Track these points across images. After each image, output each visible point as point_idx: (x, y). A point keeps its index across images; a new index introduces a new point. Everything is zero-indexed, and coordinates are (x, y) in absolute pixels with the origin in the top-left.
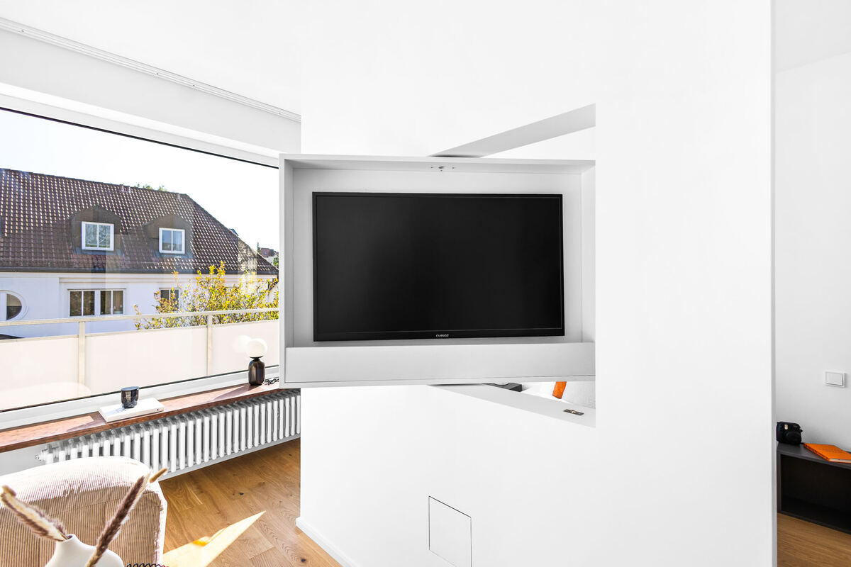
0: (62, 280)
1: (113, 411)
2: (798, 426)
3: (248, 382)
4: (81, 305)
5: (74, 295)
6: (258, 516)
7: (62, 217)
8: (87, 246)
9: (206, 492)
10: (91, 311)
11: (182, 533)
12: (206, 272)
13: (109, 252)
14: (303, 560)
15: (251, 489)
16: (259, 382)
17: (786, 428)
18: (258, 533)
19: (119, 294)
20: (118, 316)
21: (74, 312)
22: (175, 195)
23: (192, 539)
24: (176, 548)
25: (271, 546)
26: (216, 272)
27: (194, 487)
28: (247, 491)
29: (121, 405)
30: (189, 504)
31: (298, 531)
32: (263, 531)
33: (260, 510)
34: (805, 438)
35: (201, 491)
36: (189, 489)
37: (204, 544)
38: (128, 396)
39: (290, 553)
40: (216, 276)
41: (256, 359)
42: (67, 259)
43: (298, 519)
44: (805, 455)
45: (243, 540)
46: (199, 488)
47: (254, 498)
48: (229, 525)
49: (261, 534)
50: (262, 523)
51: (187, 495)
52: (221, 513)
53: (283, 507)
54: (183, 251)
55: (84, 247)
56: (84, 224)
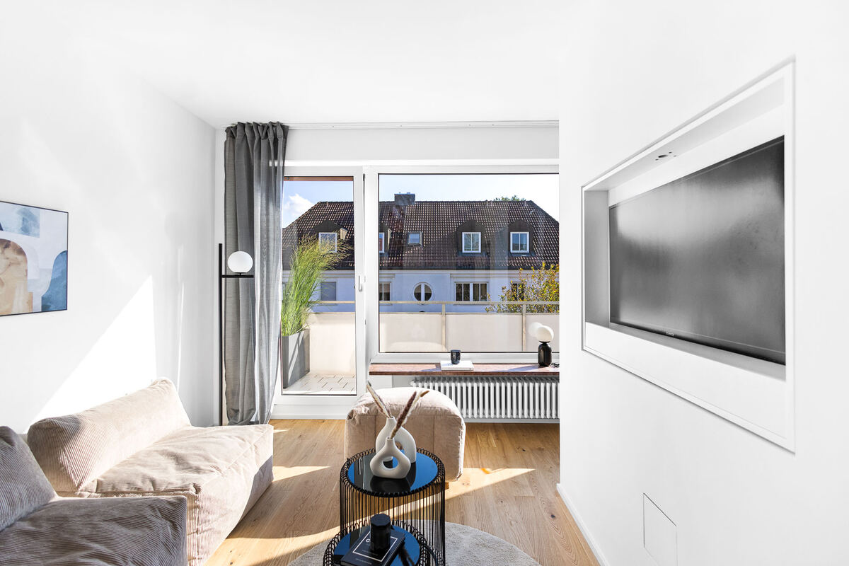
0: (453, 276)
1: (446, 364)
3: (537, 362)
4: (462, 293)
5: (458, 287)
6: (530, 470)
7: (452, 231)
8: (465, 250)
9: (501, 440)
10: (467, 298)
11: (478, 460)
13: (478, 254)
14: (553, 516)
15: (532, 450)
16: (546, 364)
18: (526, 482)
19: (484, 286)
20: (483, 302)
21: (459, 298)
22: (523, 202)
23: (482, 467)
24: (472, 467)
25: (532, 495)
27: (494, 434)
28: (528, 450)
29: (450, 362)
30: (488, 444)
31: (557, 494)
32: (529, 481)
33: (533, 467)
35: (498, 438)
36: (491, 434)
37: (488, 473)
38: (454, 356)
39: (544, 506)
41: (545, 344)
42: (454, 260)
43: (558, 484)
45: (514, 481)
46: (497, 435)
47: (532, 457)
48: (508, 467)
49: (528, 484)
50: (531, 477)
51: (488, 438)
52: (506, 458)
53: (551, 472)
54: (528, 251)
55: (463, 251)
56: (463, 234)
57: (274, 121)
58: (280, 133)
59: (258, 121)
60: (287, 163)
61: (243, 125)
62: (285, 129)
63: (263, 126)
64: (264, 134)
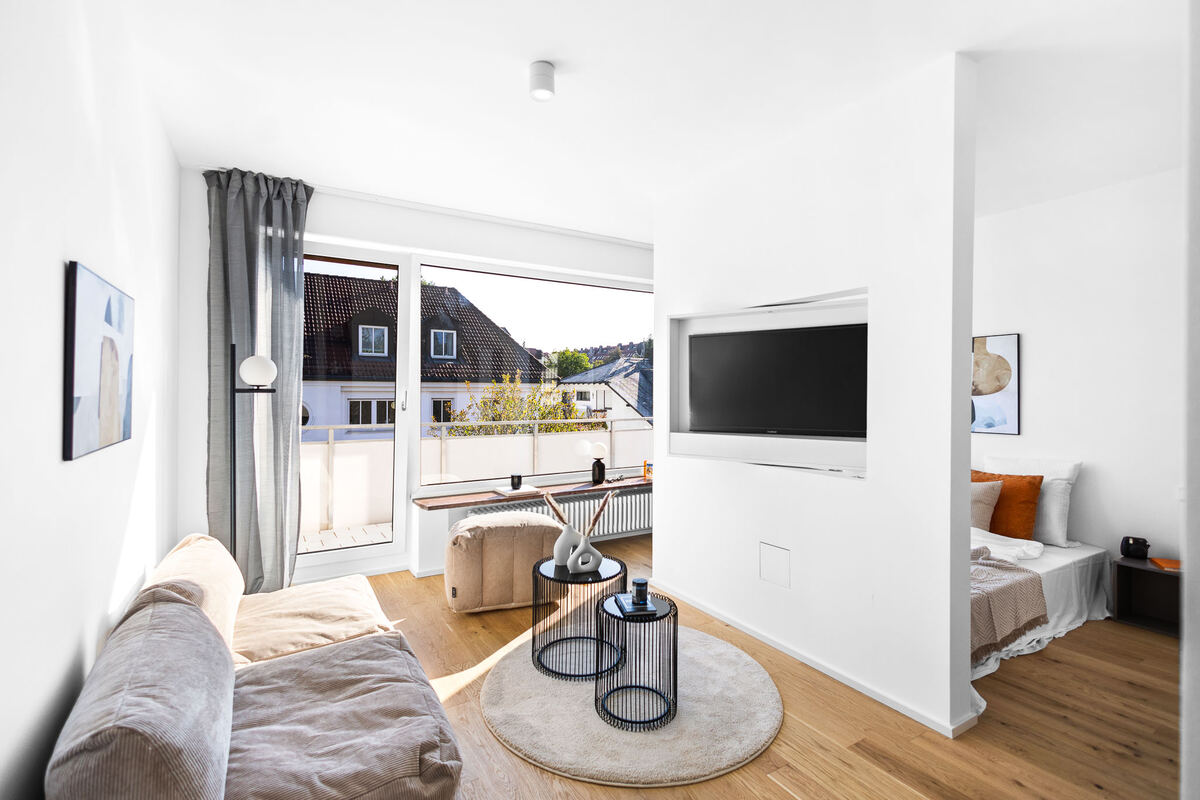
0: (345, 389)
1: (506, 489)
2: (1145, 541)
3: (590, 479)
4: (358, 413)
5: (354, 405)
7: (339, 321)
8: (363, 351)
10: (367, 420)
12: (500, 380)
13: (383, 357)
17: (1131, 542)
20: (391, 426)
21: (353, 420)
22: (443, 290)
26: (512, 380)
29: (511, 487)
34: (1151, 553)
38: (516, 480)
40: (512, 385)
41: (599, 460)
42: (347, 366)
44: (1150, 566)
54: (455, 356)
55: (361, 353)
56: (360, 327)
57: (295, 177)
58: (302, 194)
59: (267, 173)
60: (307, 237)
61: (243, 174)
62: (309, 191)
63: (275, 180)
64: (276, 192)
